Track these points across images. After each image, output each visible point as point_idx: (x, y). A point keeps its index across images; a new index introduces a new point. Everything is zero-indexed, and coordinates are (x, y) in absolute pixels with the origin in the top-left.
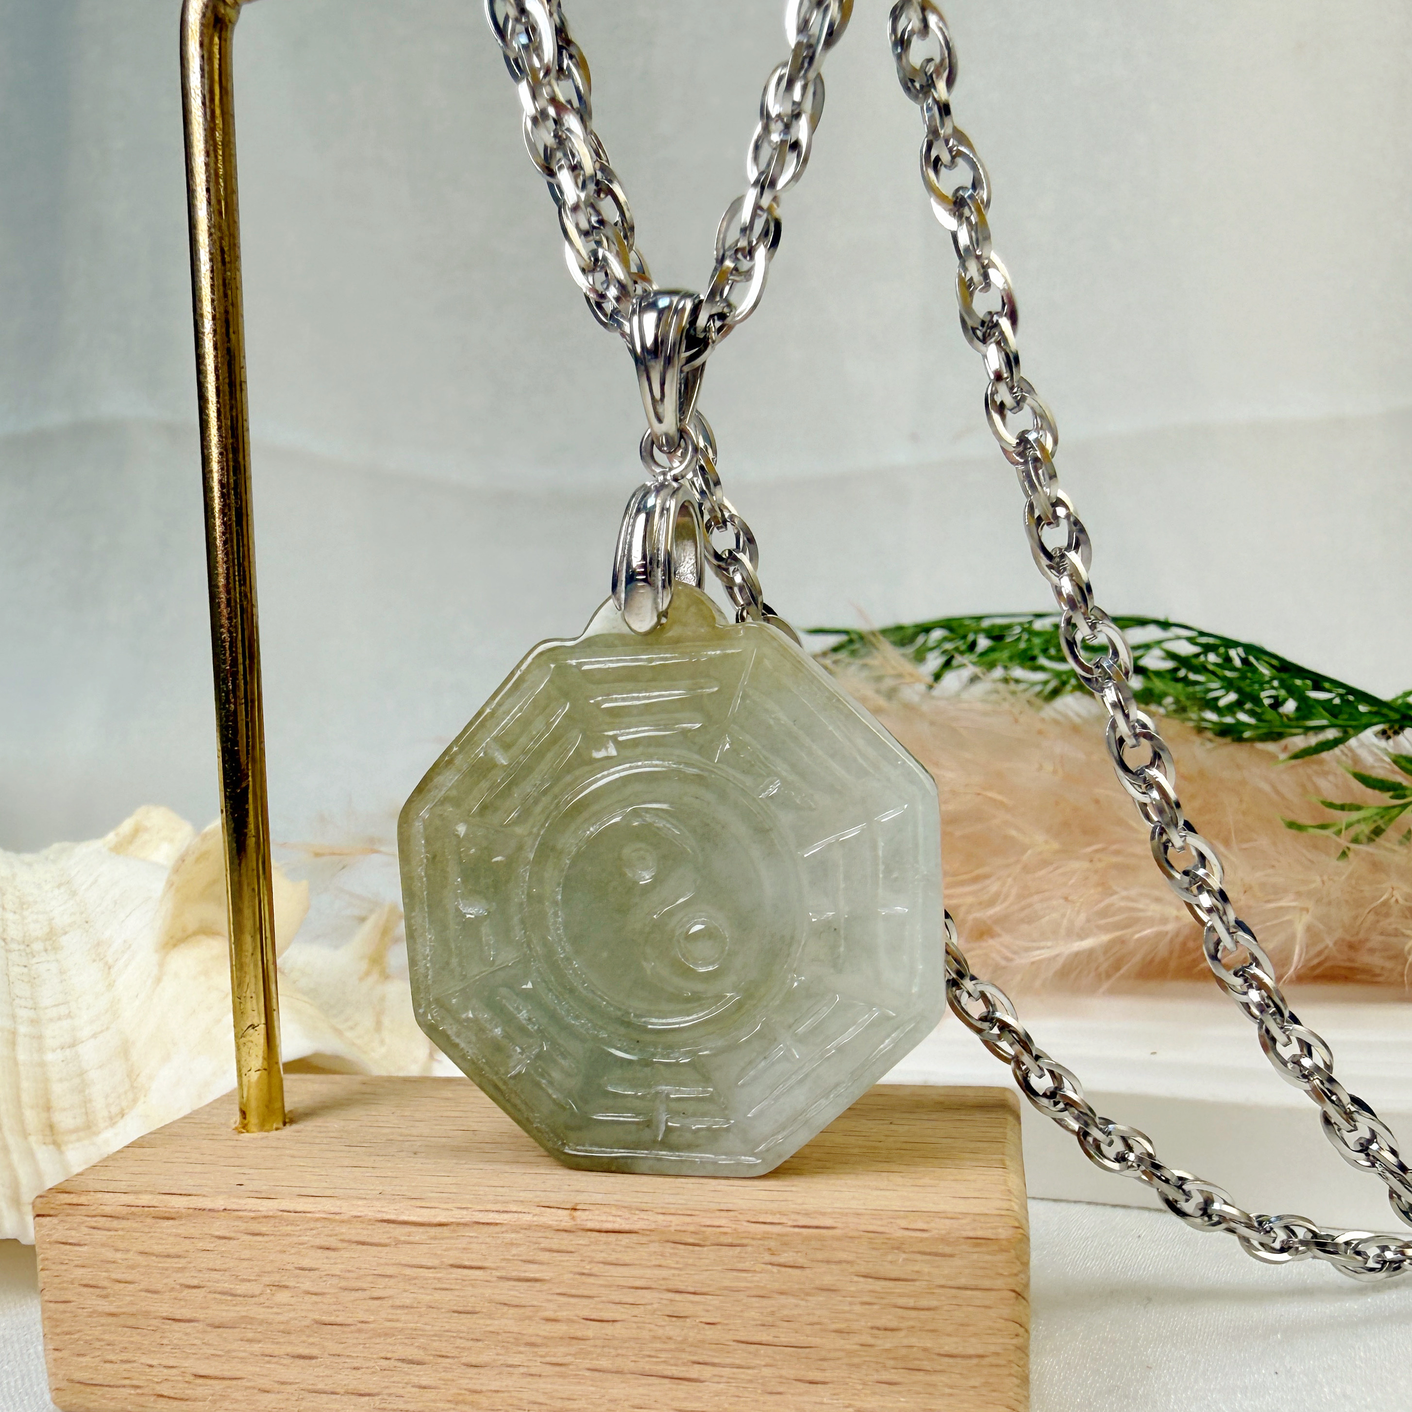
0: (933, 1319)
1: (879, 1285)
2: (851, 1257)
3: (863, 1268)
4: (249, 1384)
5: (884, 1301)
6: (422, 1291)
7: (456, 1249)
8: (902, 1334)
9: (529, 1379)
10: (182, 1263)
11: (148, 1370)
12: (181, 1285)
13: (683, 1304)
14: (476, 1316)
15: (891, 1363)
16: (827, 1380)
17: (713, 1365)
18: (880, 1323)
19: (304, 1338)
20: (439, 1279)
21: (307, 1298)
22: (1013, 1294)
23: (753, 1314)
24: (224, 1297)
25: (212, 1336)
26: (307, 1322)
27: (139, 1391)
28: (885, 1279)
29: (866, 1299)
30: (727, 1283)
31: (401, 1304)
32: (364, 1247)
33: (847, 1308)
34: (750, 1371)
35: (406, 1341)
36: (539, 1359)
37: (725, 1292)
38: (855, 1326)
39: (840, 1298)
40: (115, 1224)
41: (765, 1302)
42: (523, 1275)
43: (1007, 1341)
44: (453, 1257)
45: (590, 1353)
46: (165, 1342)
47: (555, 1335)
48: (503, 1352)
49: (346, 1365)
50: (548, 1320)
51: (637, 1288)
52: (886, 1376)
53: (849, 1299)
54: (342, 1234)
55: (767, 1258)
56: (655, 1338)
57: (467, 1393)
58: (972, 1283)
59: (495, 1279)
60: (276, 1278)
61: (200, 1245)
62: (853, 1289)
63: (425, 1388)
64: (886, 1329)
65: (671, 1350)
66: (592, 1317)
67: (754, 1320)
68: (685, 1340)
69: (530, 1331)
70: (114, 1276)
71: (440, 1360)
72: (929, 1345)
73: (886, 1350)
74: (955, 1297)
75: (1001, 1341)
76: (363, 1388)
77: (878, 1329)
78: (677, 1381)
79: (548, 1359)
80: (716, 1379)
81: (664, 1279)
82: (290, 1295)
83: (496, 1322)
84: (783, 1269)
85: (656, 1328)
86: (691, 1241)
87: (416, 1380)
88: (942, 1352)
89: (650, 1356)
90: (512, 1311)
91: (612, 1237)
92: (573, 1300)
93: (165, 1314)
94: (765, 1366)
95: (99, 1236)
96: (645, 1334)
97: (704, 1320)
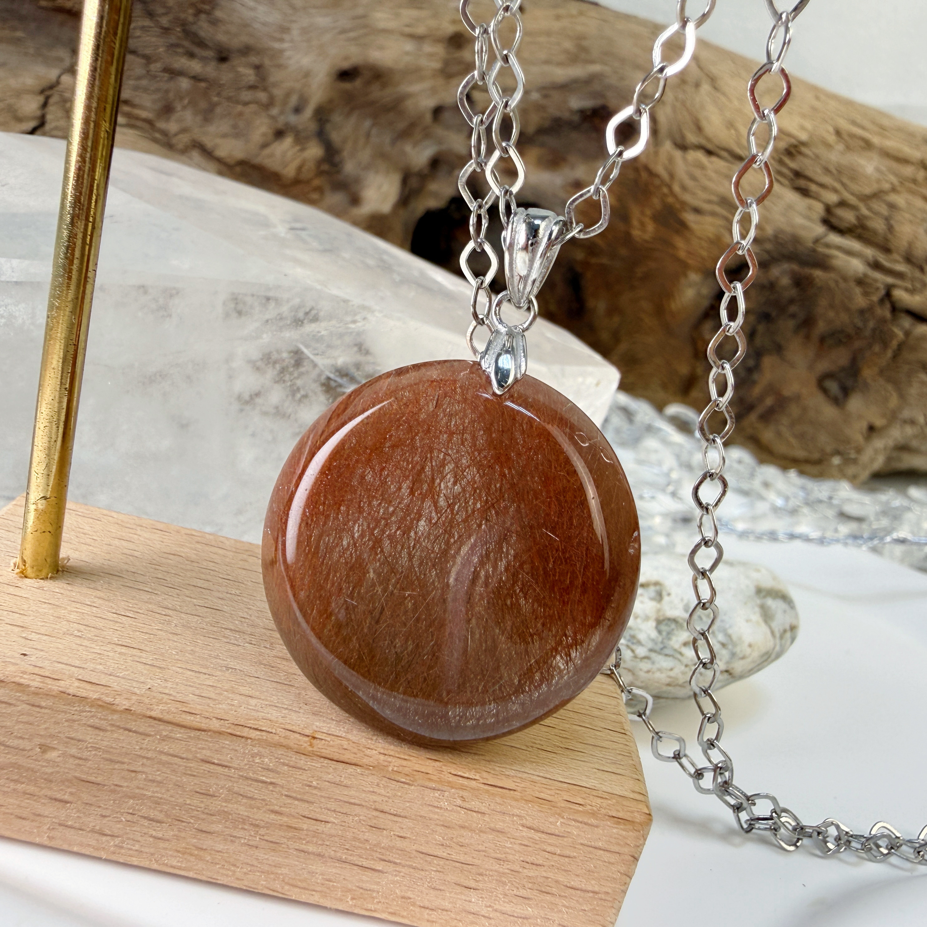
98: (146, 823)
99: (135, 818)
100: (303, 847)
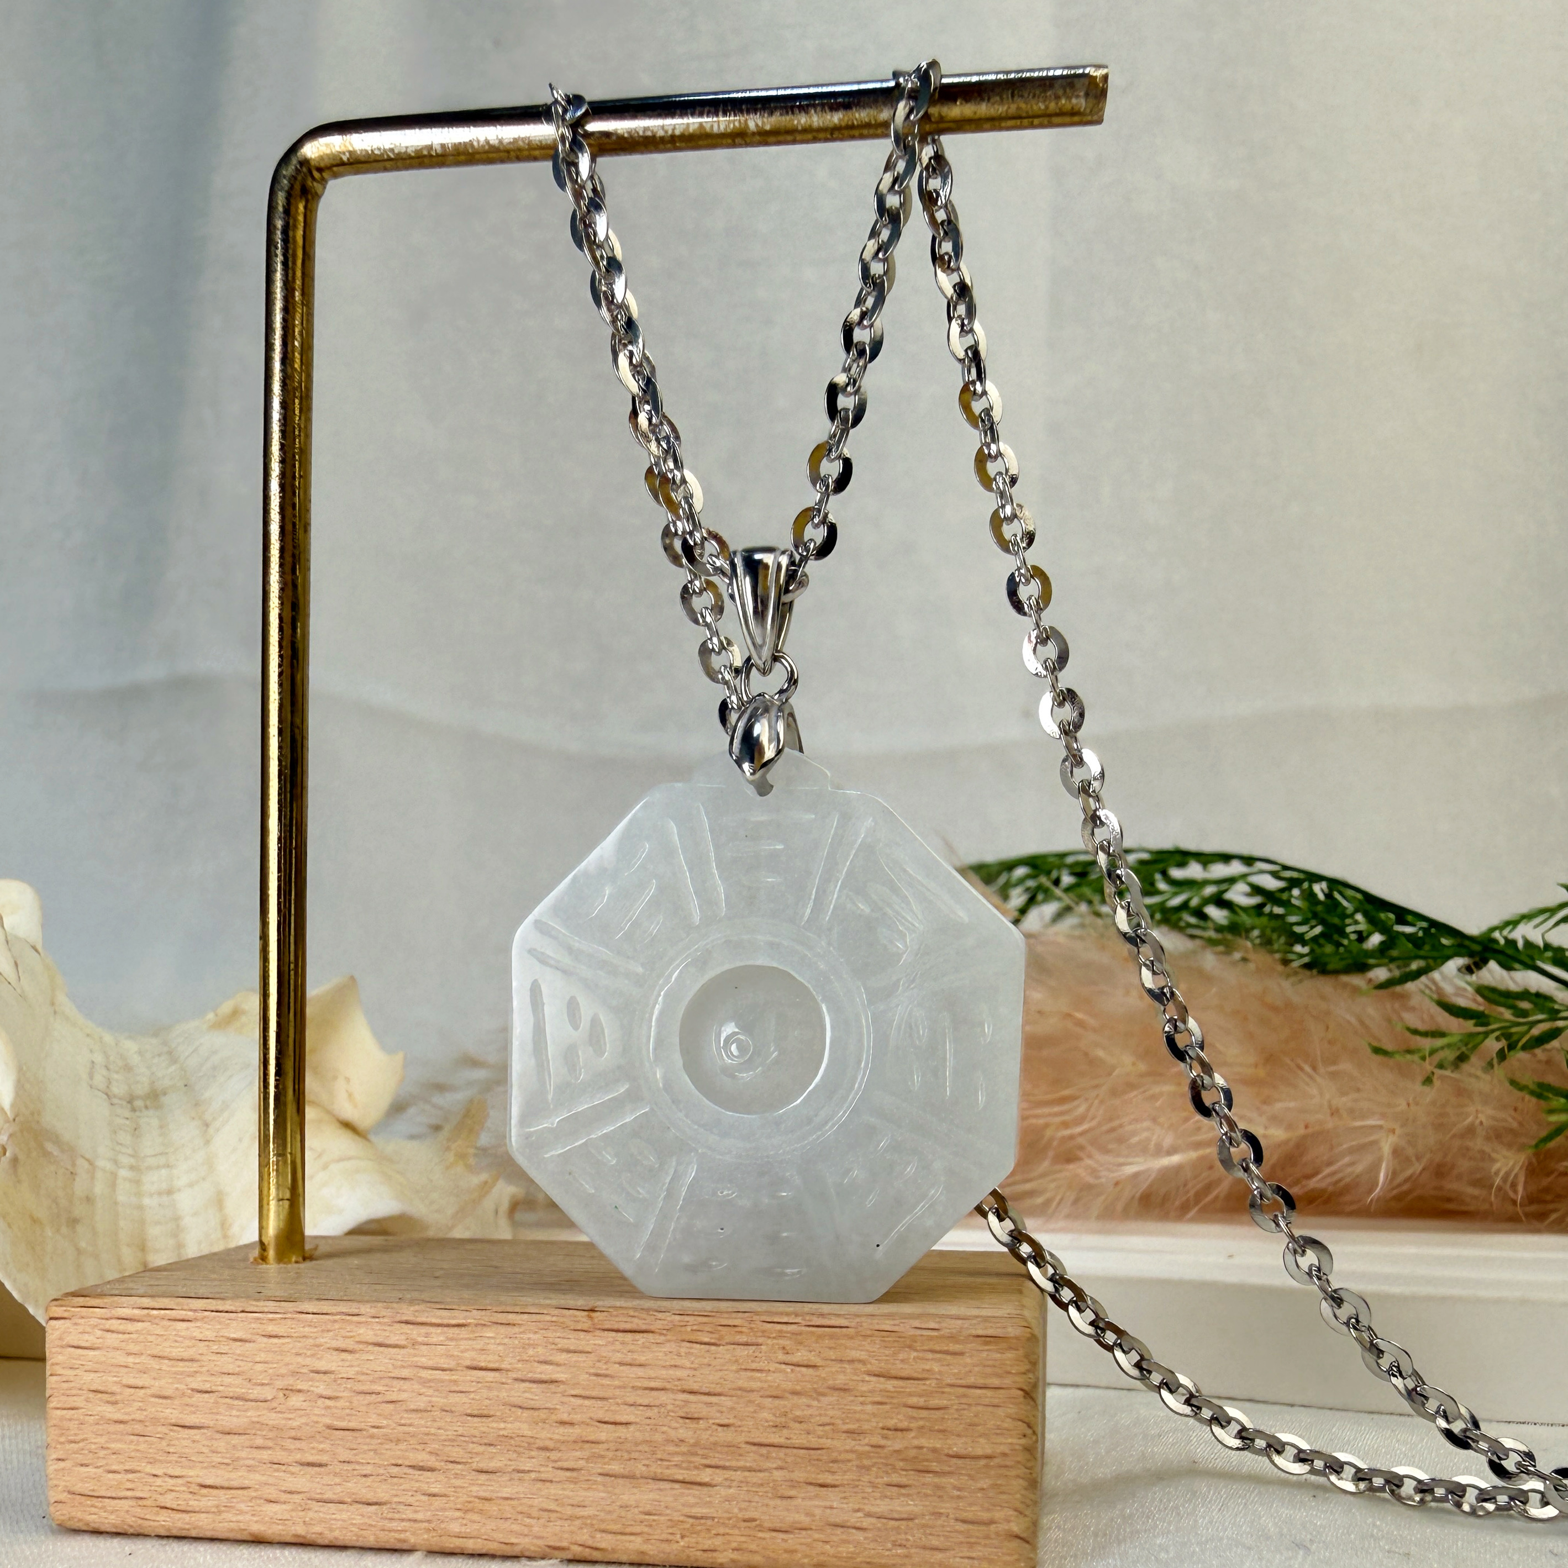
0: (943, 1418)
1: (890, 1385)
2: (862, 1355)
3: (874, 1366)
4: (254, 1494)
5: (895, 1401)
6: (436, 1393)
7: (473, 1349)
8: (912, 1434)
9: (539, 1485)
10: (194, 1367)
11: (152, 1479)
12: (193, 1390)
13: (697, 1405)
14: (490, 1419)
15: (901, 1464)
16: (837, 1483)
17: (724, 1468)
18: (891, 1423)
19: (315, 1445)
20: (455, 1382)
21: (320, 1402)
22: (1021, 1393)
23: (765, 1415)
24: (236, 1402)
25: (222, 1443)
26: (320, 1427)
27: (141, 1502)
28: (896, 1378)
29: (878, 1399)
30: (740, 1383)
31: (415, 1408)
32: (381, 1349)
33: (859, 1408)
34: (761, 1475)
35: (418, 1447)
36: (551, 1465)
37: (739, 1393)
38: (866, 1426)
39: (852, 1398)
40: (130, 1326)
41: (777, 1402)
42: (538, 1376)
43: (1015, 1441)
44: (469, 1357)
45: (603, 1457)
46: (171, 1450)
47: (569, 1439)
48: (515, 1455)
49: (355, 1472)
50: (563, 1423)
51: (652, 1389)
52: (895, 1478)
53: (861, 1399)
54: (359, 1334)
55: (781, 1356)
56: (669, 1441)
57: (477, 1500)
58: (981, 1381)
59: (510, 1381)
60: (290, 1381)
61: (215, 1348)
62: (864, 1389)
63: (434, 1495)
64: (896, 1430)
65: (684, 1454)
66: (606, 1419)
67: (767, 1421)
68: (696, 1444)
69: (544, 1434)
70: (125, 1382)
71: (451, 1466)
72: (938, 1446)
73: (895, 1451)
74: (965, 1396)
75: (1010, 1440)
76: (370, 1497)
77: (889, 1429)
78: (689, 1486)
79: (560, 1464)
80: (727, 1483)
81: (679, 1380)
82: (303, 1399)
83: (509, 1426)
84: (798, 1369)
85: (669, 1430)
86: (706, 1340)
87: (425, 1487)
88: (951, 1452)
89: (661, 1460)
90: (526, 1414)
91: (629, 1337)
92: (587, 1402)
93: (173, 1421)
94: (776, 1468)
95: (112, 1339)
96: (658, 1437)
97: (717, 1421)
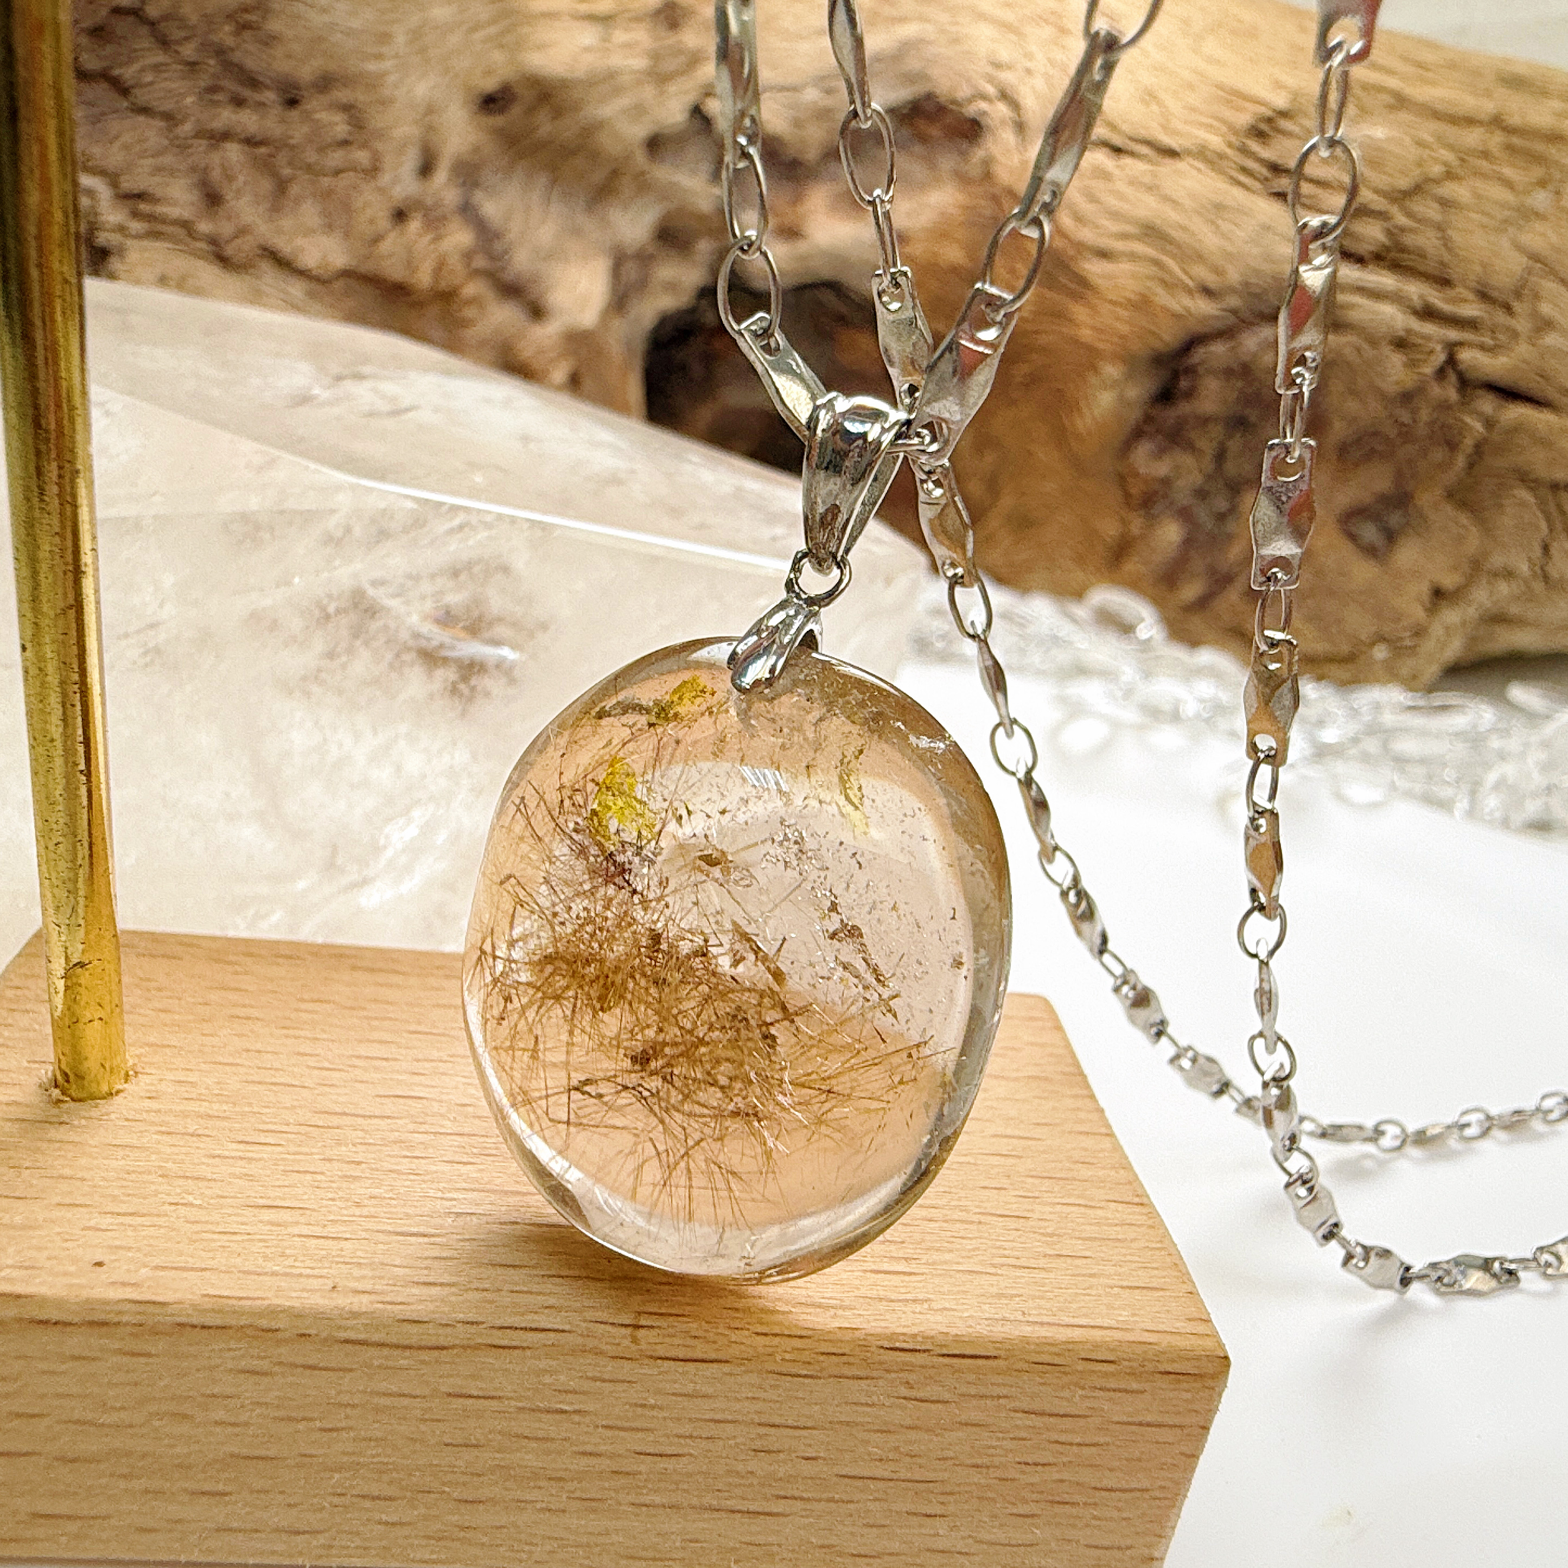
98: (368, 1504)
99: (346, 1500)
100: (643, 1499)
